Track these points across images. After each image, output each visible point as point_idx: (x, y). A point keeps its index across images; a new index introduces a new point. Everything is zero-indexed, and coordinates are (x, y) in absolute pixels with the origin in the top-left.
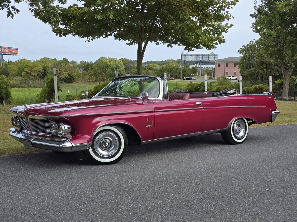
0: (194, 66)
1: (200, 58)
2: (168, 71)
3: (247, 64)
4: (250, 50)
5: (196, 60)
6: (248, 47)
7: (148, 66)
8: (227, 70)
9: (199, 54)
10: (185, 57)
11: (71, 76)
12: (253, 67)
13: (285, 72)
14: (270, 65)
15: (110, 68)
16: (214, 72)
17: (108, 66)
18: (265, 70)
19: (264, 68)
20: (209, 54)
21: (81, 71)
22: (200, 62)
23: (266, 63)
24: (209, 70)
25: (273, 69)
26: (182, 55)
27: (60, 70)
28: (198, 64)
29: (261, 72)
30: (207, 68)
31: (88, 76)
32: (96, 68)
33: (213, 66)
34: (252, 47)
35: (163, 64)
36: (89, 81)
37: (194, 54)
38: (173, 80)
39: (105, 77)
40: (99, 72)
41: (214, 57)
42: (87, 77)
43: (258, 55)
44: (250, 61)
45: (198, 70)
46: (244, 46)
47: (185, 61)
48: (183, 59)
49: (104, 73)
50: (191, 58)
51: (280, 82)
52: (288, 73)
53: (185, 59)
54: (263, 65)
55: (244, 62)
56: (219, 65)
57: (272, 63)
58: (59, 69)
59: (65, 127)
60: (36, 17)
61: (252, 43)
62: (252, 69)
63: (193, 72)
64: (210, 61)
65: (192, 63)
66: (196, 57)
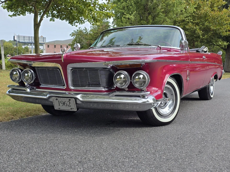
0: (26, 46)
1: (32, 40)
4: (80, 34)
5: (28, 41)
6: (78, 32)
8: (55, 50)
9: (30, 37)
10: (19, 38)
20: (39, 37)
22: (32, 43)
28: (29, 45)
34: (81, 32)
37: (27, 36)
38: (9, 57)
41: (43, 39)
43: (87, 38)
44: (80, 42)
45: (29, 50)
46: (74, 31)
47: (19, 42)
50: (24, 39)
56: (48, 46)
61: (81, 29)
63: (26, 51)
64: (40, 43)
65: (25, 43)
66: (28, 38)
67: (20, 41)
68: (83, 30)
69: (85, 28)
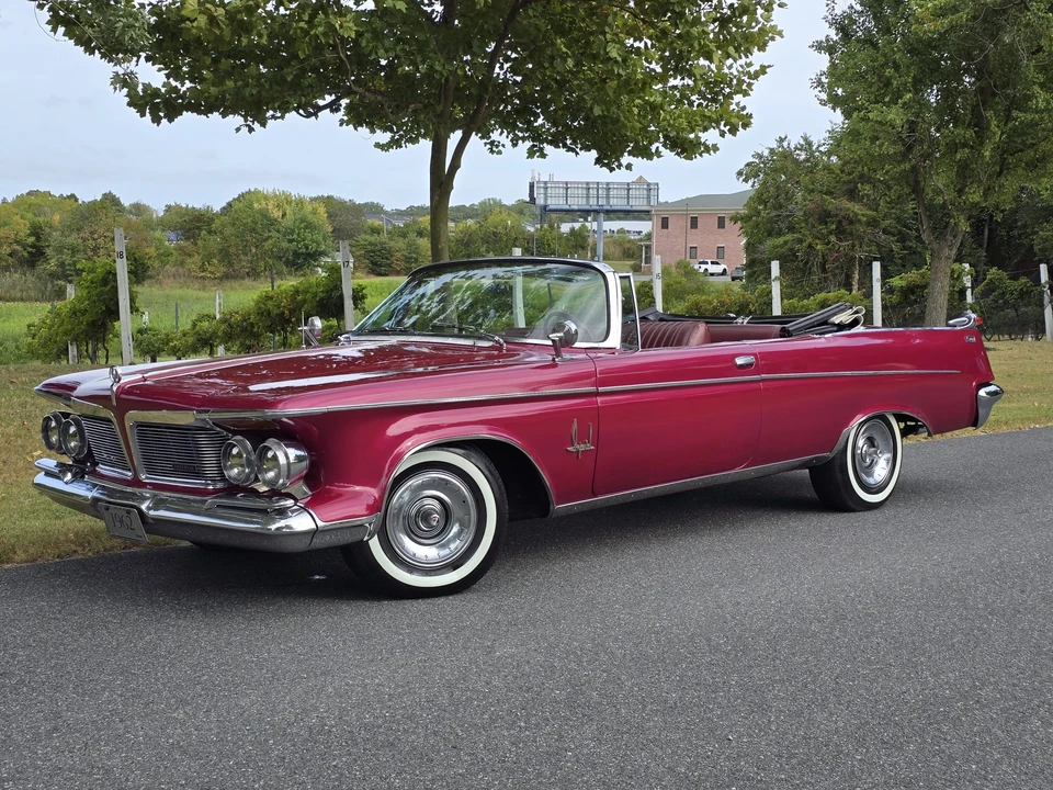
0: (577, 226)
1: (598, 197)
2: (488, 242)
3: (771, 221)
4: (782, 169)
5: (584, 202)
6: (774, 161)
7: (415, 222)
8: (695, 238)
9: (593, 183)
10: (545, 194)
11: (135, 259)
12: (791, 229)
13: (935, 246)
14: (851, 222)
15: (278, 231)
16: (648, 248)
17: (272, 222)
18: (833, 238)
19: (831, 233)
20: (628, 184)
21: (171, 241)
22: (596, 212)
23: (837, 215)
24: (629, 241)
25: (860, 238)
26: (532, 186)
27: (96, 236)
28: (589, 219)
29: (819, 247)
30: (621, 231)
31: (197, 258)
32: (229, 231)
33: (645, 227)
34: (785, 157)
35: (465, 218)
36: (203, 278)
37: (578, 183)
39: (262, 264)
40: (236, 246)
41: (645, 192)
42: (193, 263)
43: (811, 187)
44: (781, 207)
45: (590, 241)
46: (758, 154)
47: (544, 207)
48: (540, 201)
49: (257, 247)
50: (567, 197)
51: (904, 283)
52: (946, 252)
53: (546, 199)
54: (826, 223)
55: (759, 213)
56: (665, 223)
57: (856, 215)
58: (92, 233)
59: (287, 454)
60: (54, 30)
61: (785, 144)
62: (789, 237)
63: (575, 247)
64: (634, 208)
65: (569, 214)
66: (585, 192)
67: (549, 202)
68: (796, 148)
69: (805, 139)
